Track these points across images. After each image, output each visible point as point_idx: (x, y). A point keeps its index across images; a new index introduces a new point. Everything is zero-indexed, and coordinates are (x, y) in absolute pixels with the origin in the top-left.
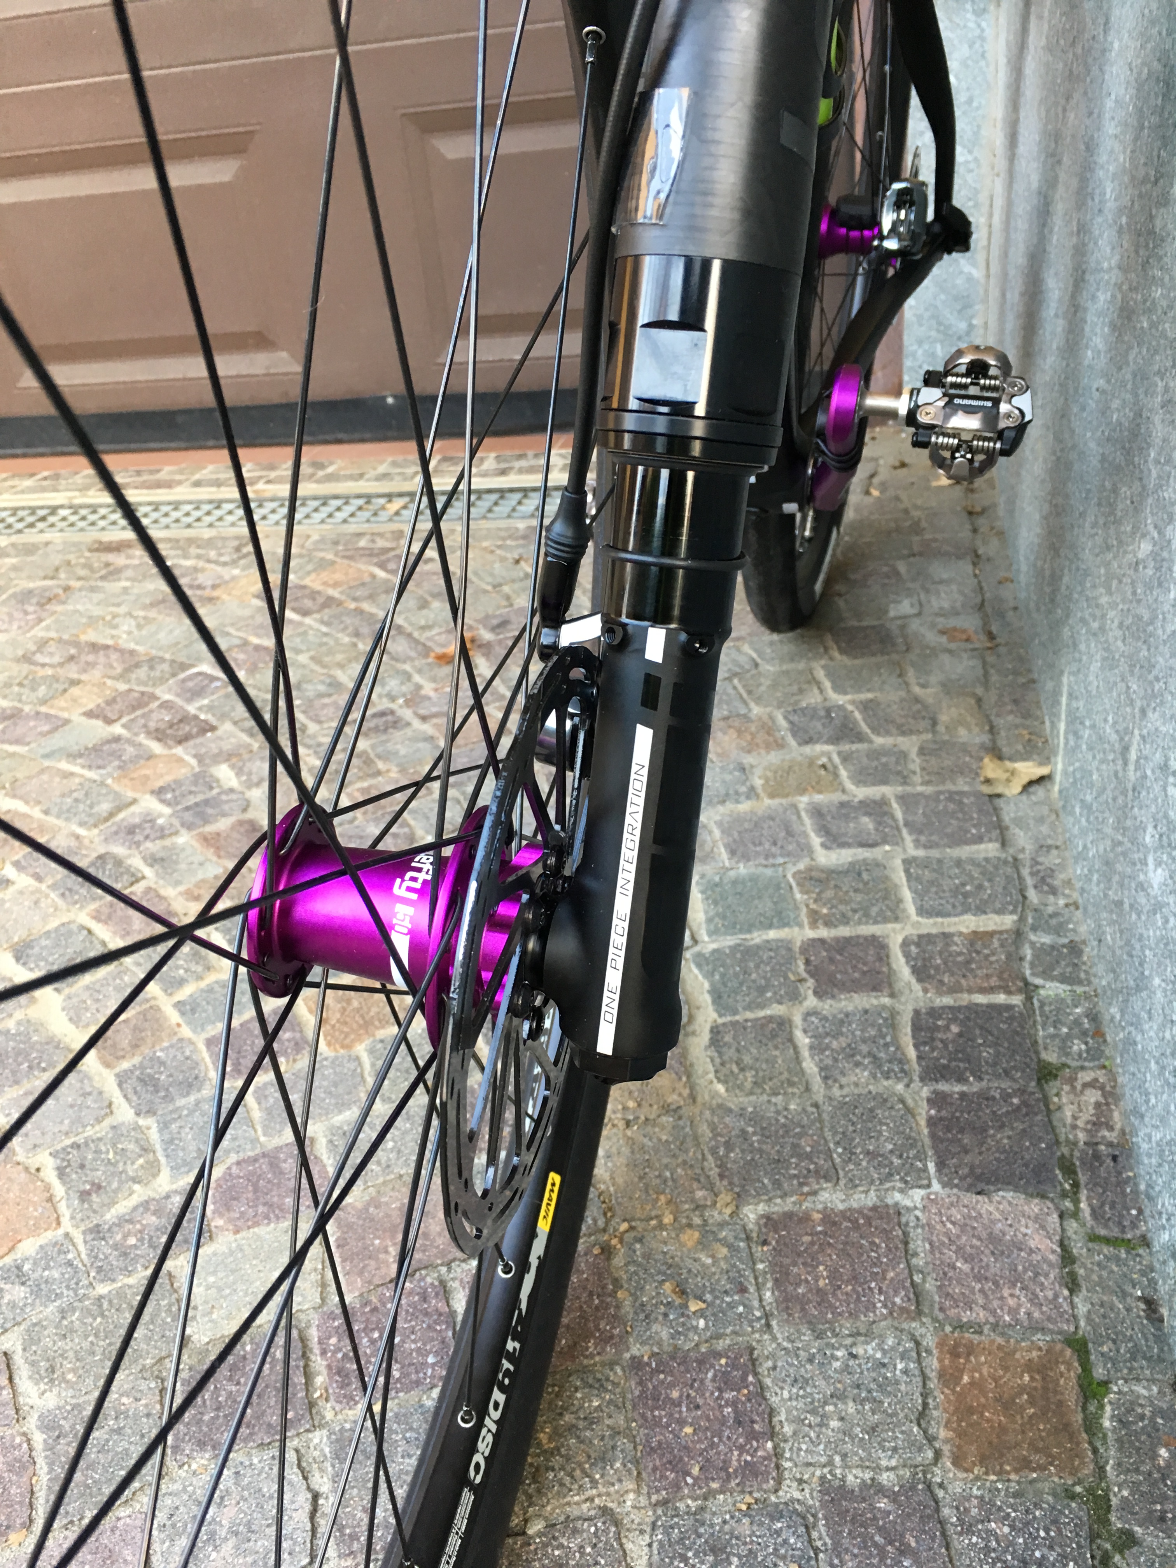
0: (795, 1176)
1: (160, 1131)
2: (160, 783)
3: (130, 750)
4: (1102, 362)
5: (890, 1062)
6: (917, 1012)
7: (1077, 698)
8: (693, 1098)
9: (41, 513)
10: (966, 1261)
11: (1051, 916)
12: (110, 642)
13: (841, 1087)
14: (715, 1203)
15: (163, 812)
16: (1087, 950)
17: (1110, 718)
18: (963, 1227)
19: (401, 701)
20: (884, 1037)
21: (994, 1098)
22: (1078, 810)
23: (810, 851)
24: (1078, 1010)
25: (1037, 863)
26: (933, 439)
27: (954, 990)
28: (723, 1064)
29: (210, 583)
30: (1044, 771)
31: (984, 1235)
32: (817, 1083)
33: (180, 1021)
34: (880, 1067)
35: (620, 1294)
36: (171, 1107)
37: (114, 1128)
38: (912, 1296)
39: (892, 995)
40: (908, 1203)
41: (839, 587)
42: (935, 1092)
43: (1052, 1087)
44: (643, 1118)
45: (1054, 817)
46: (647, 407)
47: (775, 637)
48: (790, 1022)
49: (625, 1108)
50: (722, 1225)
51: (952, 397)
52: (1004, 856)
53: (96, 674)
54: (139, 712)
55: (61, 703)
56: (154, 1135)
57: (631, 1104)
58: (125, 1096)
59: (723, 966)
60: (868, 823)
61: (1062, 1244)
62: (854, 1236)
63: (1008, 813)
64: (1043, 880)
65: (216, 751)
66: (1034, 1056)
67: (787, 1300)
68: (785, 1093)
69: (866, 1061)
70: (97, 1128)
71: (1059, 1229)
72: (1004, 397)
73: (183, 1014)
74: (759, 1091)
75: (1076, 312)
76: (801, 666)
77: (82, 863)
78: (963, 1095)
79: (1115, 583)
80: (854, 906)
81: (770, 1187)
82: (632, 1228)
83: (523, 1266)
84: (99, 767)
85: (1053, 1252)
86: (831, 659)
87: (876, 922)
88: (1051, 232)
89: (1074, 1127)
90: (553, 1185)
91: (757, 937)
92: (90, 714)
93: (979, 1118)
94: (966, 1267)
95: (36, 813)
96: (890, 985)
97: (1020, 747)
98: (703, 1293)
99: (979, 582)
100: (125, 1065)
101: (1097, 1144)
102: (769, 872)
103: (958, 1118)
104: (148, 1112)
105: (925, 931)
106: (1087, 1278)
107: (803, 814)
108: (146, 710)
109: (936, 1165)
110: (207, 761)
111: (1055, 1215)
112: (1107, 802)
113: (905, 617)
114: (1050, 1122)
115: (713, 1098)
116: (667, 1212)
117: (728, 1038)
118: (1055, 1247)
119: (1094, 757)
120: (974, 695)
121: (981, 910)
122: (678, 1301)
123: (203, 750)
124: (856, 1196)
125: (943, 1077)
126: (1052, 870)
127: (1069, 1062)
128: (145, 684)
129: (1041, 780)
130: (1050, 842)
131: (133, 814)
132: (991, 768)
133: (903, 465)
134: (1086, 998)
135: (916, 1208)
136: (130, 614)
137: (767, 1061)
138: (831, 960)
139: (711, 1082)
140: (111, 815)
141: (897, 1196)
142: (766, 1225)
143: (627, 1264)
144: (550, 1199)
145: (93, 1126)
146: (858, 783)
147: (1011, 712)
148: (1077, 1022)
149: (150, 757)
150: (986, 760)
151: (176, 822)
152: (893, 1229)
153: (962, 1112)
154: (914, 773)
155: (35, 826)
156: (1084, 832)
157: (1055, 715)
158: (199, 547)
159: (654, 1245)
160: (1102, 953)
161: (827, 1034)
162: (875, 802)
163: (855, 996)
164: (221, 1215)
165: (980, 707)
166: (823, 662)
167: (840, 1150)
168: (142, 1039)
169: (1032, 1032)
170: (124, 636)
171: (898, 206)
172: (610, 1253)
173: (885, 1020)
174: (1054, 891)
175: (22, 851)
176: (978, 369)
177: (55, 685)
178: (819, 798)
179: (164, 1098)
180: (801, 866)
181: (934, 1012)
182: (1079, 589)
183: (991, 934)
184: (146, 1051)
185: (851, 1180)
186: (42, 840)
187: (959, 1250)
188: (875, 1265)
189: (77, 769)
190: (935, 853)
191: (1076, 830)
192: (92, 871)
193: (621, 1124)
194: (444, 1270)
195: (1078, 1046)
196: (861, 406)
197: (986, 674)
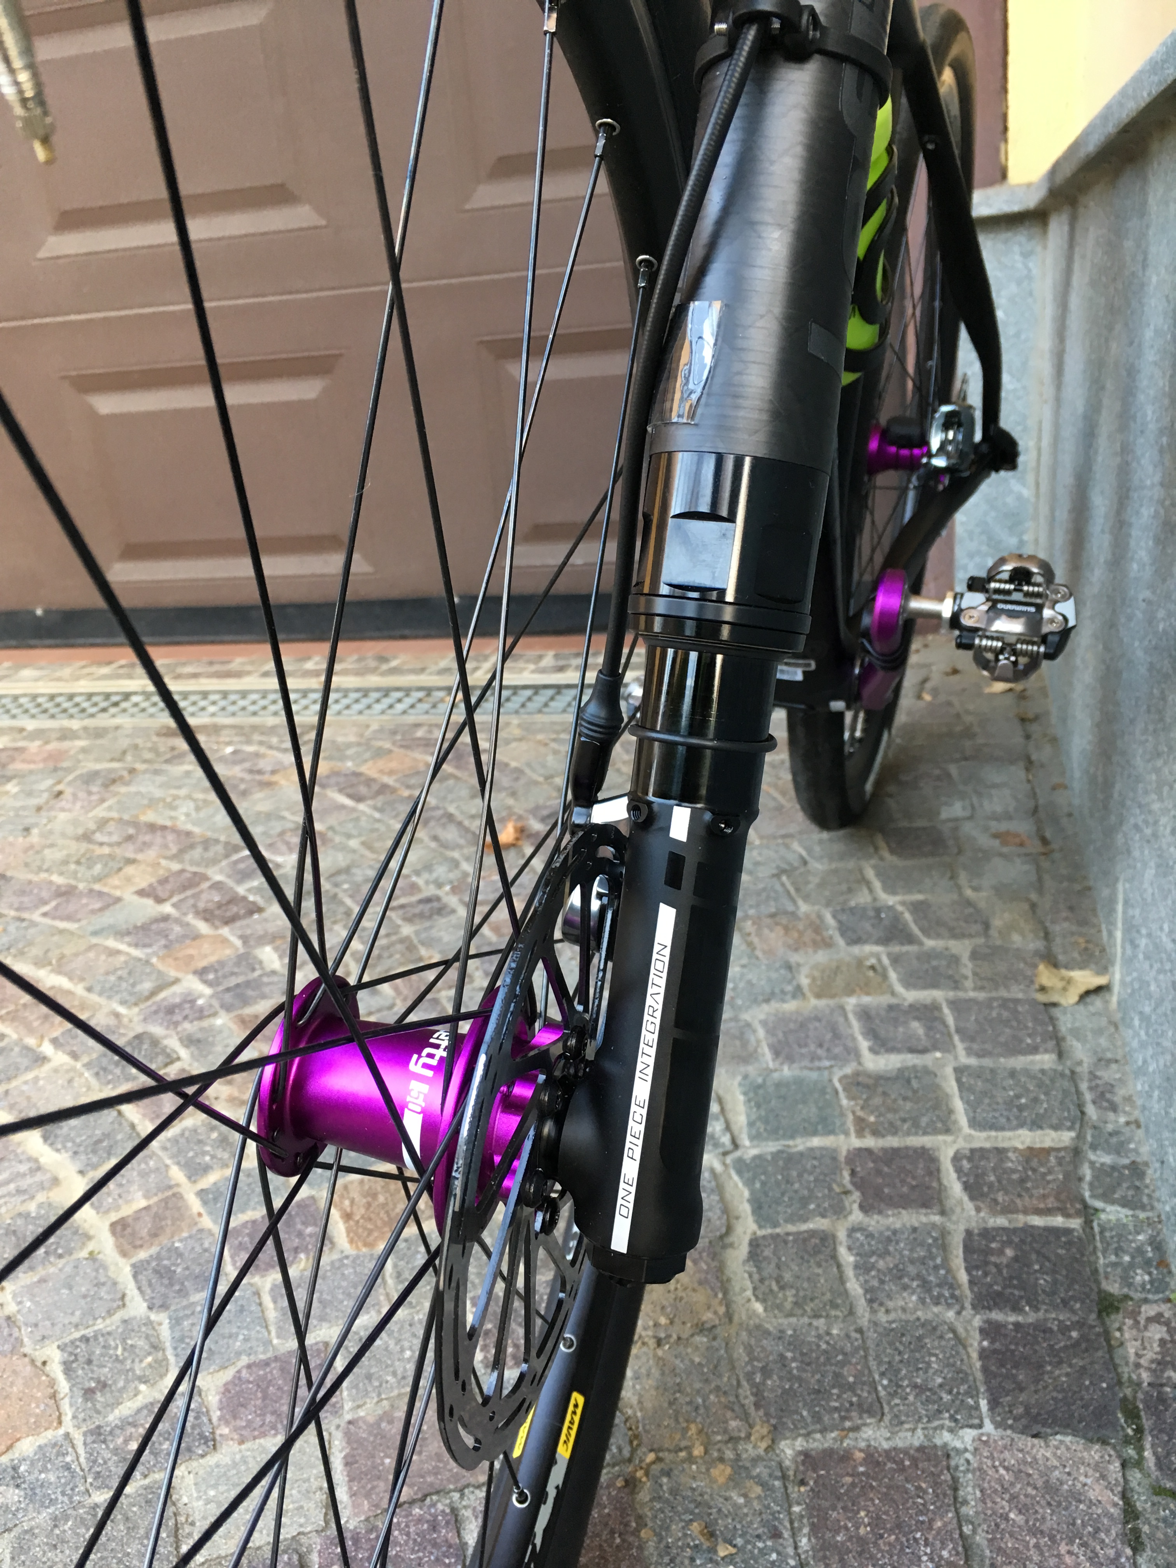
0: (836, 1409)
1: (172, 1328)
2: (204, 963)
3: (177, 929)
4: (1148, 574)
5: (940, 1285)
6: (969, 1233)
7: (1133, 906)
8: (729, 1316)
9: (115, 699)
10: (1020, 1512)
11: (1111, 1134)
12: (168, 823)
13: (887, 1311)
14: (749, 1436)
15: (203, 991)
16: (1150, 1172)
17: (1166, 927)
18: (1018, 1473)
19: (448, 888)
20: (933, 1258)
21: (1051, 1330)
22: (1136, 1022)
23: (858, 1056)
24: (1140, 1237)
25: (1096, 1077)
26: (977, 641)
27: (1008, 1210)
28: (762, 1280)
29: (269, 768)
30: (1101, 981)
31: (1040, 1484)
32: (861, 1305)
33: (202, 1211)
34: (929, 1291)
35: (643, 1534)
36: (185, 1302)
37: (125, 1322)
38: (960, 1549)
39: (943, 1213)
40: (958, 1444)
41: (891, 788)
42: (988, 1322)
43: (1114, 1321)
44: (675, 1337)
45: (1112, 1029)
46: (678, 592)
47: (825, 835)
48: (834, 1237)
49: (657, 1325)
50: (756, 1460)
51: (995, 602)
52: (1060, 1068)
53: (151, 854)
54: (189, 893)
55: (115, 881)
56: (165, 1332)
57: (663, 1321)
58: (139, 1288)
59: (764, 1173)
60: (917, 1027)
61: (1124, 1496)
62: (900, 1478)
63: (1065, 1023)
64: (1102, 1094)
65: (261, 933)
66: (1094, 1286)
67: (823, 1548)
68: (827, 1316)
69: (915, 1284)
70: (108, 1321)
71: (1121, 1480)
72: (1047, 604)
73: (205, 1203)
74: (800, 1312)
75: (1121, 527)
76: (851, 864)
77: (120, 1042)
78: (1017, 1325)
79: (1166, 789)
80: (902, 1115)
81: (809, 1420)
82: (659, 1460)
83: (540, 1497)
84: (145, 946)
85: (1115, 1505)
86: (882, 859)
87: (925, 1133)
88: (1096, 452)
89: (1138, 1366)
90: (576, 1406)
91: (800, 1144)
92: (141, 893)
93: (1036, 1351)
94: (1020, 1519)
95: (79, 990)
96: (940, 1201)
97: (1076, 955)
98: (734, 1536)
99: (1033, 789)
100: (142, 1255)
101: (1162, 1385)
102: (814, 1075)
103: (1013, 1351)
104: (161, 1306)
105: (976, 1145)
106: (1152, 1537)
107: (851, 1016)
108: (197, 890)
109: (989, 1403)
110: (252, 943)
111: (1117, 1464)
112: (1165, 1015)
113: (956, 820)
114: (1112, 1358)
115: (750, 1318)
116: (697, 1443)
117: (767, 1252)
118: (1116, 1499)
119: (1151, 966)
120: (1028, 900)
121: (1036, 1124)
122: (706, 1545)
123: (249, 932)
124: (901, 1434)
125: (996, 1305)
126: (1112, 1086)
127: (1132, 1294)
128: (198, 864)
129: (1099, 990)
130: (1109, 1055)
131: (174, 994)
132: (1045, 976)
133: (955, 672)
134: (1149, 1225)
135: (966, 1450)
136: (189, 797)
137: (809, 1279)
138: (879, 1172)
139: (749, 1300)
140: (153, 993)
141: (946, 1437)
142: (803, 1463)
143: (652, 1500)
144: (572, 1422)
145: (104, 1318)
146: (908, 984)
147: (1066, 919)
148: (1140, 1251)
149: (197, 937)
150: (1042, 967)
151: (216, 1003)
152: (941, 1472)
153: (1017, 1344)
154: (966, 978)
155: (76, 1003)
156: (1143, 1045)
157: (1112, 923)
158: (262, 733)
159: (683, 1479)
160: (1165, 1176)
161: (873, 1253)
162: (925, 1006)
163: (904, 1212)
164: (227, 1423)
165: (1034, 912)
166: (873, 862)
167: (885, 1382)
168: (162, 1228)
169: (1092, 1259)
170: (183, 818)
171: (946, 427)
172: (635, 1486)
173: (935, 1239)
174: (1114, 1108)
175: (62, 1026)
176: (1021, 576)
177: (111, 864)
178: (866, 1000)
179: (180, 1291)
180: (848, 1070)
181: (987, 1234)
182: (1131, 794)
183: (1048, 1151)
184: (164, 1240)
185: (896, 1416)
186: (83, 1016)
187: (1013, 1498)
188: (921, 1513)
189: (123, 947)
190: (987, 1062)
191: (1135, 1044)
192: (128, 1050)
193: (652, 1343)
194: (456, 1496)
195: (1141, 1277)
196: (904, 608)
197: (1040, 879)
